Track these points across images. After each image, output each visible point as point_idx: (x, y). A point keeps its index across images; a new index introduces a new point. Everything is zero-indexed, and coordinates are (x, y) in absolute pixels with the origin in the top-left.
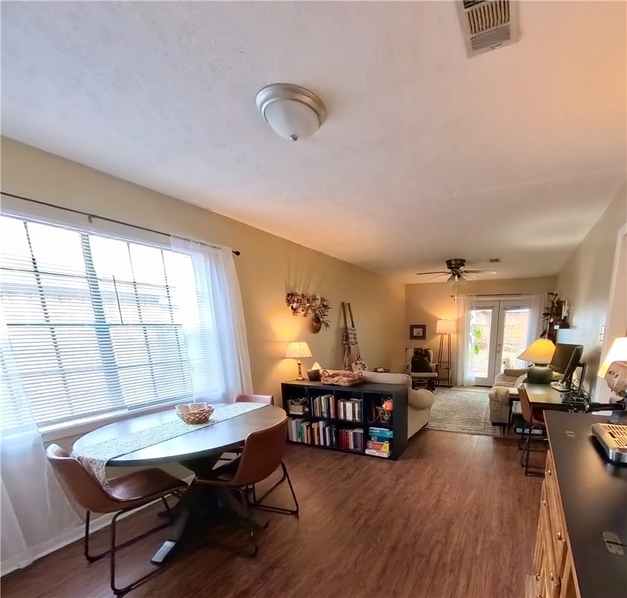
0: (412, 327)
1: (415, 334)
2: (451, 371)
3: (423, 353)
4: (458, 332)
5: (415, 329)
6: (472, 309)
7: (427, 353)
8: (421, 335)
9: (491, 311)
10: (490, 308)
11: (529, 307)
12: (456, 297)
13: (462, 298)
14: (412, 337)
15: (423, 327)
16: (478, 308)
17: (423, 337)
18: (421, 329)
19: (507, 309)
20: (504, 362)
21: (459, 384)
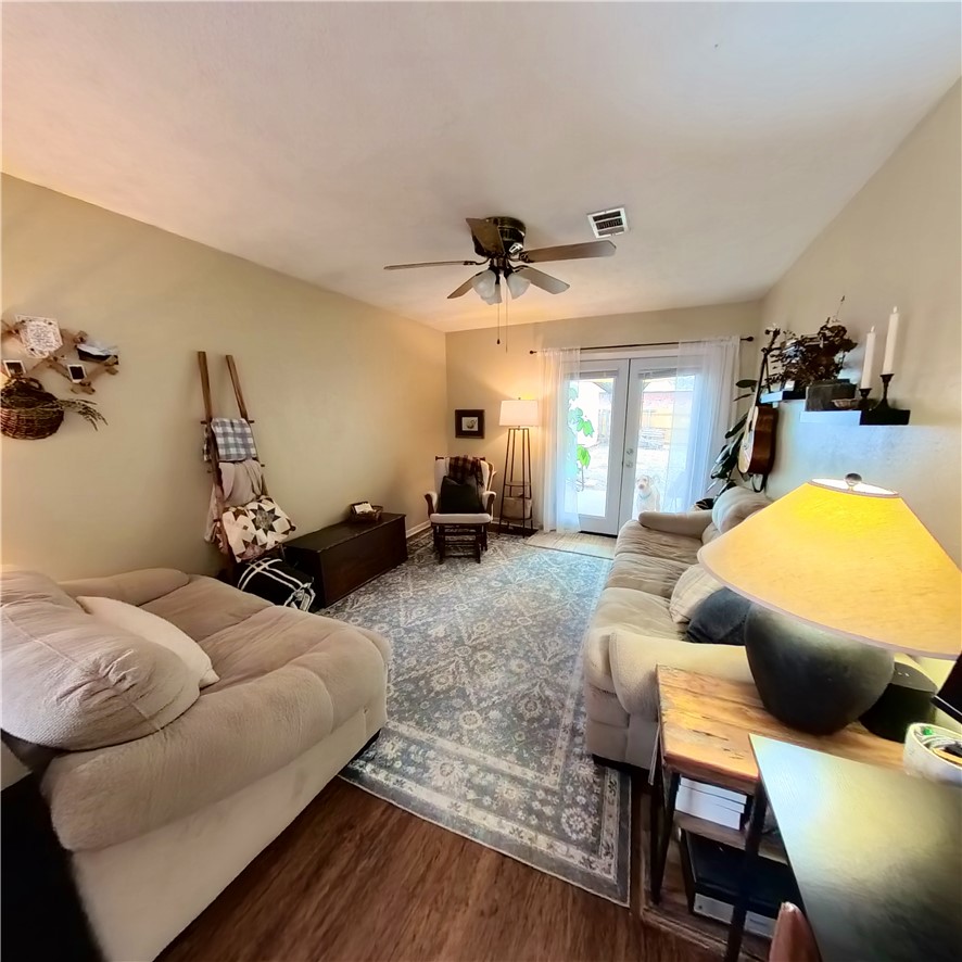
0: (460, 414)
1: (465, 428)
2: (529, 503)
3: (469, 466)
4: (544, 424)
5: (464, 419)
6: (572, 377)
7: (475, 468)
8: (476, 429)
9: (610, 381)
10: (610, 374)
11: (697, 370)
12: (539, 354)
13: (552, 354)
14: (460, 433)
15: (479, 414)
16: (584, 375)
17: (480, 434)
18: (476, 419)
19: (647, 376)
20: (641, 487)
21: (547, 529)
